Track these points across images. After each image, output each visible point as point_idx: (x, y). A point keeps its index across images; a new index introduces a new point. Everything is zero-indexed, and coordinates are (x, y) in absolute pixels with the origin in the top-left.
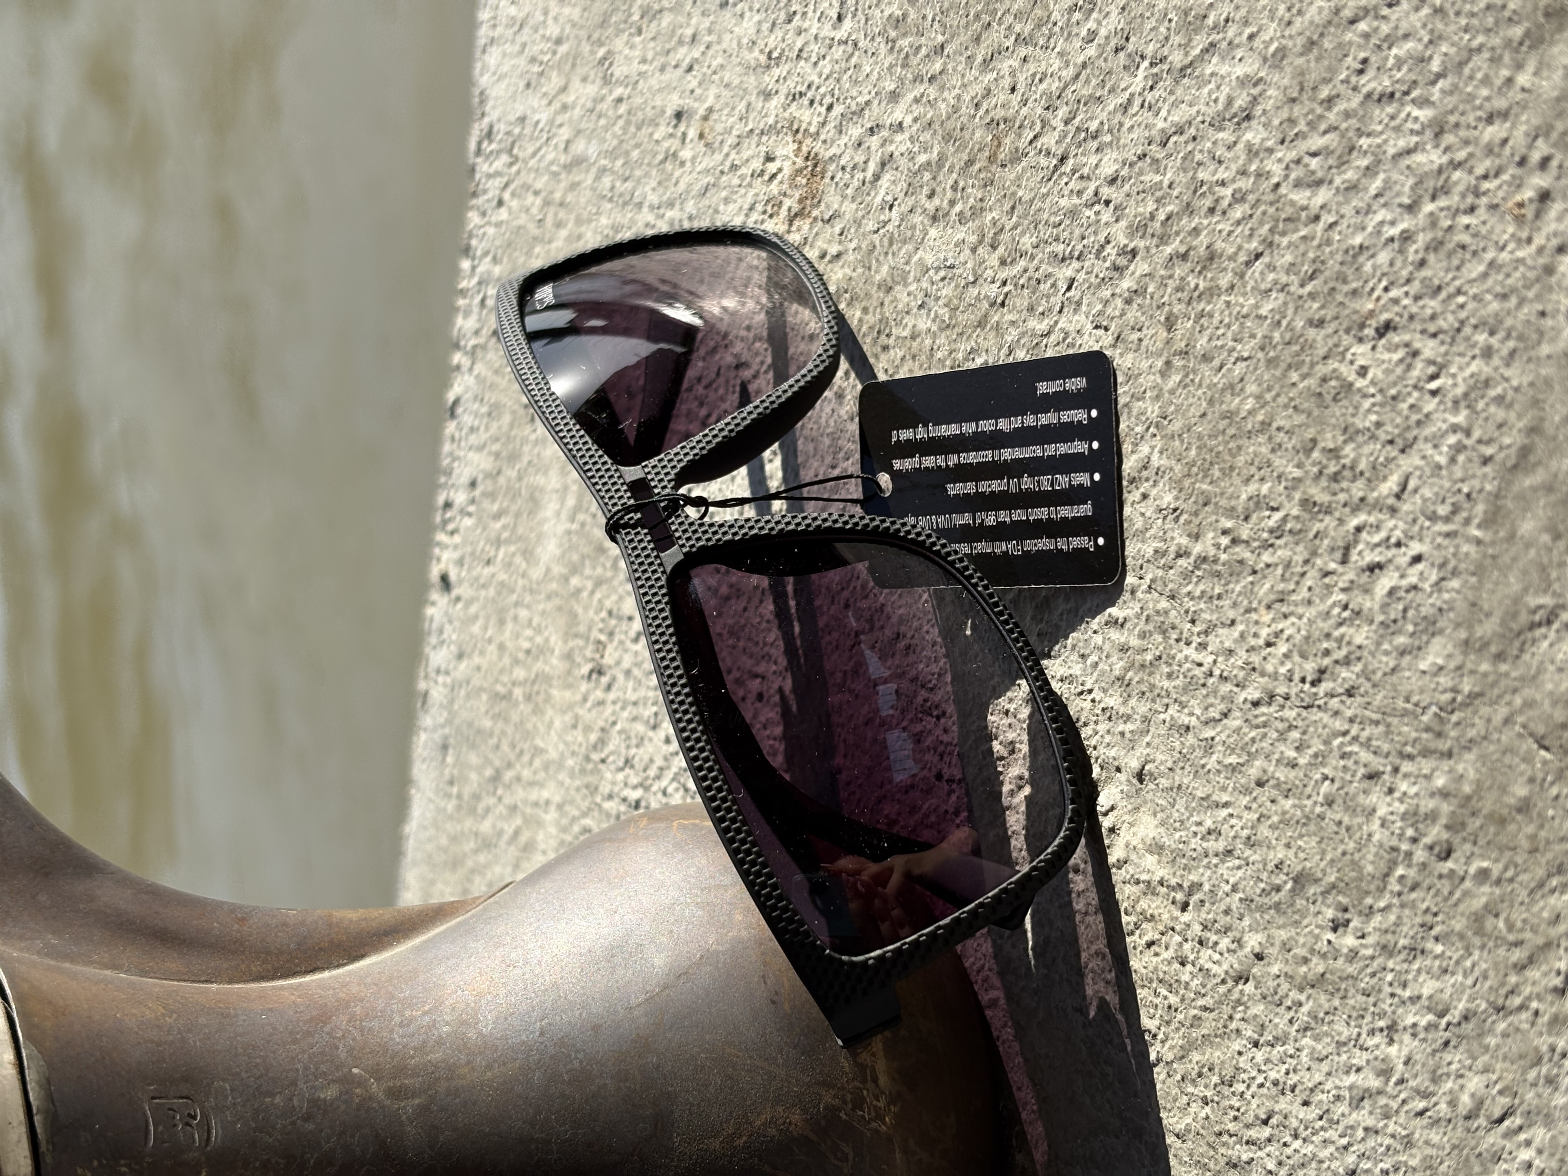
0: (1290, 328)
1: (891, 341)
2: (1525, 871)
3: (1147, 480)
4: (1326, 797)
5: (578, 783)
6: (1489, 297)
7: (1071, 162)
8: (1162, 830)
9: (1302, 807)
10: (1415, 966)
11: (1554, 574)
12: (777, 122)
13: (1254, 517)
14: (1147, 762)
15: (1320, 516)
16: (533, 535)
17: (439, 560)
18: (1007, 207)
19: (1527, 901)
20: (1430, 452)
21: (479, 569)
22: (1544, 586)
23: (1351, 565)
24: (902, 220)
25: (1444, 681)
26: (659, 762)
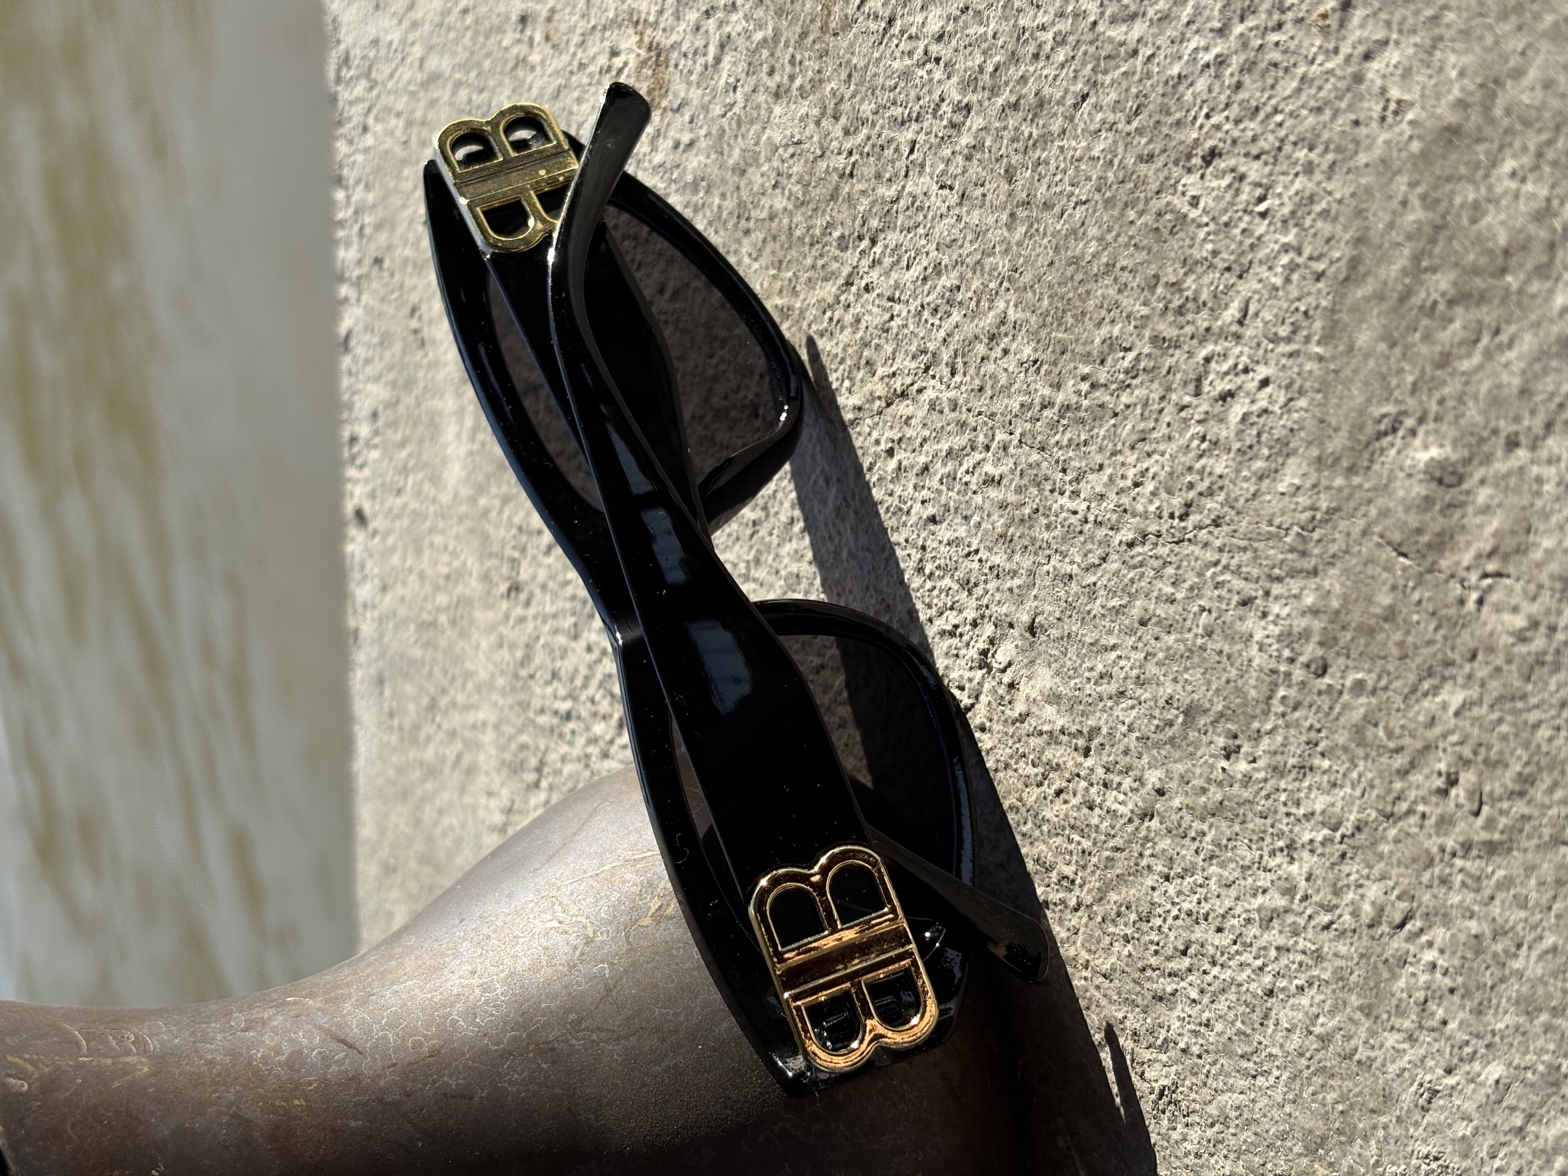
0: (1122, 166)
1: (752, 224)
2: (1397, 678)
3: (1006, 335)
4: (1205, 628)
5: (510, 701)
6: (1304, 112)
7: (899, 22)
8: (1057, 680)
9: (1184, 641)
10: (1306, 784)
11: (1394, 382)
12: (617, 16)
13: (1110, 359)
14: (1036, 615)
15: (1171, 351)
16: (437, 460)
17: (352, 495)
18: (844, 76)
19: (1402, 707)
20: (1266, 274)
21: (391, 499)
22: (1385, 394)
23: (1204, 397)
24: (747, 100)
25: (1302, 500)
26: (583, 671)
